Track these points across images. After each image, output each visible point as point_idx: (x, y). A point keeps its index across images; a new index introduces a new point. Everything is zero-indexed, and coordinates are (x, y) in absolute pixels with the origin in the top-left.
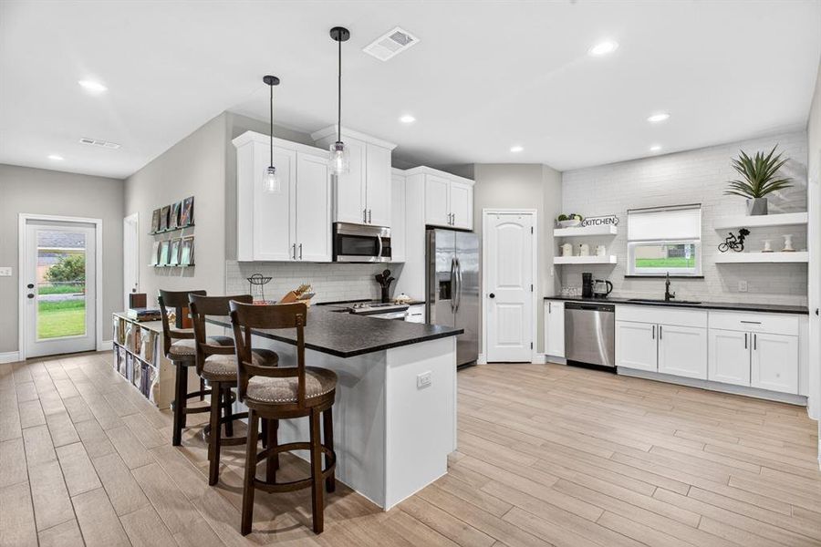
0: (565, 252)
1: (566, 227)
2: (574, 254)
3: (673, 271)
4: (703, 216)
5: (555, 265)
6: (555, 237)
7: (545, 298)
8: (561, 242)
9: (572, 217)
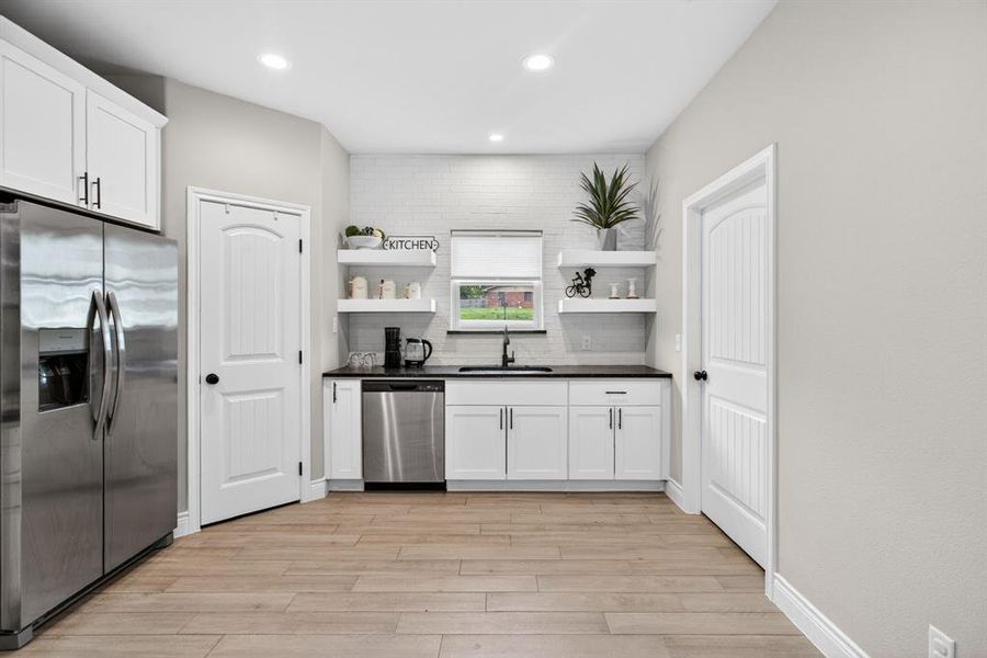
0: (356, 291)
1: (358, 248)
2: (370, 296)
3: (513, 324)
4: (544, 248)
5: (339, 313)
6: (341, 265)
7: (325, 375)
8: (349, 273)
9: (369, 231)
